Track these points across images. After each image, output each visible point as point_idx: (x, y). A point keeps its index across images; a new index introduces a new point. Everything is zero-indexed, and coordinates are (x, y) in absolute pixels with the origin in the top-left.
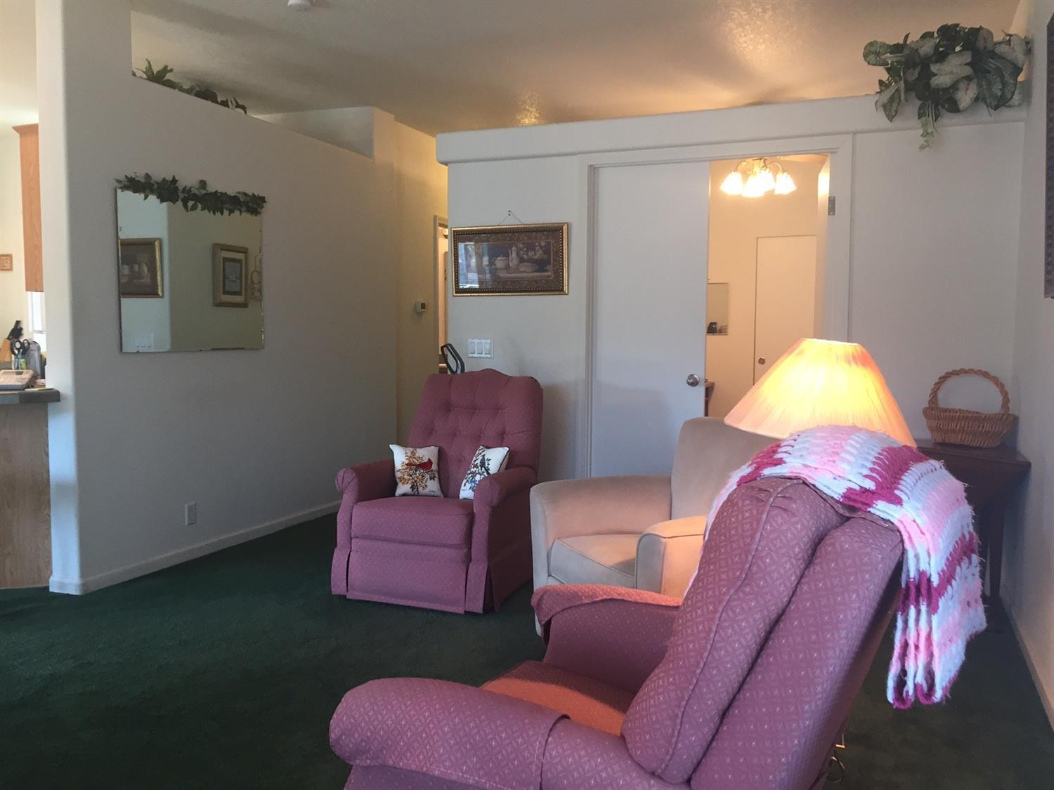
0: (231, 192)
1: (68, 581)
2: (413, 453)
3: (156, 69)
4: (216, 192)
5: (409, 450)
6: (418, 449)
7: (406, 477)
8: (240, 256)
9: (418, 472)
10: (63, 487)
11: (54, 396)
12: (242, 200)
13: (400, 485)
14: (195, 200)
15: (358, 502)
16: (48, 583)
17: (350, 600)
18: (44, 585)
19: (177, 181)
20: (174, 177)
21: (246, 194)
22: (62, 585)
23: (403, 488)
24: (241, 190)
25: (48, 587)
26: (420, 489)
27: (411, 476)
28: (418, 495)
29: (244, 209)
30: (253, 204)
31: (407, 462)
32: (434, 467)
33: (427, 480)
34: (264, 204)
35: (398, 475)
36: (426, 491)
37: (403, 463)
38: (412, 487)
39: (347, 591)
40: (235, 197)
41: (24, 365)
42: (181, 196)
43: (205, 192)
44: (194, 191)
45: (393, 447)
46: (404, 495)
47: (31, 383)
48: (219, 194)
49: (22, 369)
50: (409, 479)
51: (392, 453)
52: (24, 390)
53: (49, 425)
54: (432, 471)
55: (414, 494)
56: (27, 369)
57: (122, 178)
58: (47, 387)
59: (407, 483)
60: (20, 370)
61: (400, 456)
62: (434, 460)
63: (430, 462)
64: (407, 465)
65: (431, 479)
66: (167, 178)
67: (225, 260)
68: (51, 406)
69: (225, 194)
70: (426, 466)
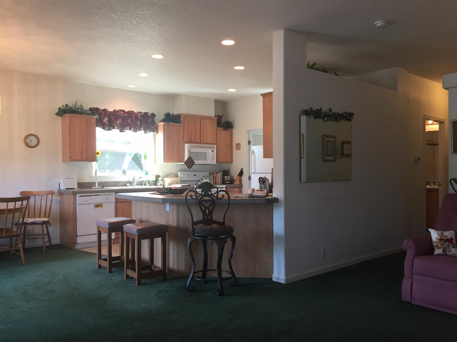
0: (341, 113)
1: (280, 277)
2: (442, 234)
3: (311, 64)
4: (335, 113)
5: (440, 232)
6: (444, 232)
7: (439, 246)
8: (333, 139)
9: (446, 244)
10: (279, 238)
11: (276, 200)
12: (344, 115)
13: (436, 249)
14: (327, 117)
15: (416, 256)
16: (272, 277)
17: (412, 305)
18: (270, 277)
19: (322, 110)
20: (321, 108)
21: (346, 113)
22: (278, 278)
23: (438, 251)
24: (344, 111)
25: (272, 278)
26: (448, 252)
27: (442, 245)
28: (447, 255)
29: (345, 119)
30: (348, 117)
31: (439, 238)
32: (454, 241)
33: (451, 248)
34: (353, 116)
35: (435, 244)
36: (451, 254)
37: (437, 238)
38: (443, 251)
39: (411, 300)
40: (342, 114)
41: (263, 188)
42: (323, 115)
43: (332, 113)
44: (327, 113)
45: (430, 230)
46: (439, 255)
47: (267, 195)
48: (336, 114)
49: (263, 189)
50: (441, 247)
51: (429, 233)
52: (265, 197)
53: (274, 211)
54: (453, 243)
55: (444, 255)
56: (264, 189)
57: (302, 110)
58: (273, 196)
59: (440, 249)
60: (262, 190)
61: (434, 235)
62: (454, 237)
63: (452, 239)
64: (439, 239)
65: (453, 247)
66: (318, 109)
67: (328, 141)
68: (275, 204)
69: (338, 113)
70: (450, 240)
